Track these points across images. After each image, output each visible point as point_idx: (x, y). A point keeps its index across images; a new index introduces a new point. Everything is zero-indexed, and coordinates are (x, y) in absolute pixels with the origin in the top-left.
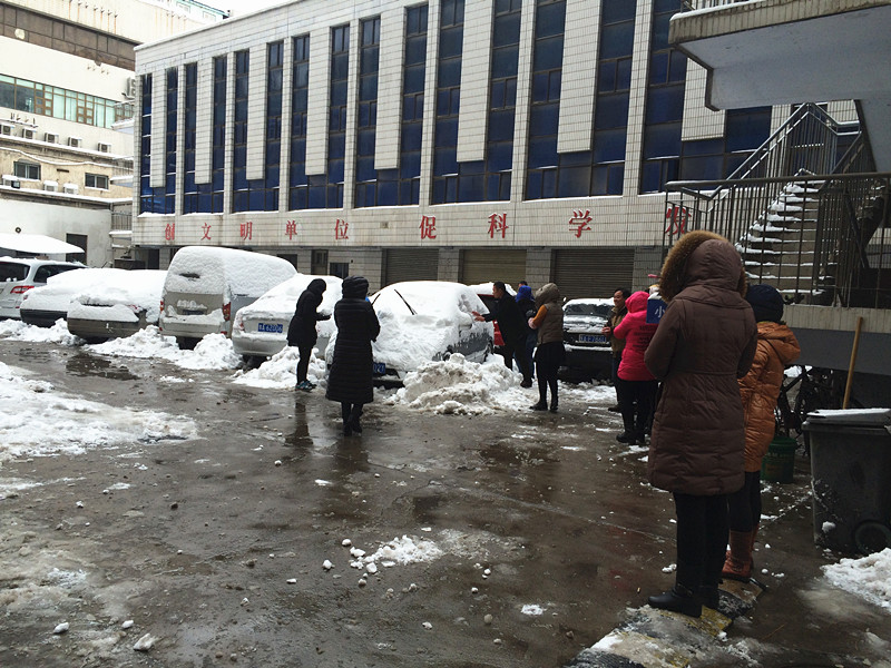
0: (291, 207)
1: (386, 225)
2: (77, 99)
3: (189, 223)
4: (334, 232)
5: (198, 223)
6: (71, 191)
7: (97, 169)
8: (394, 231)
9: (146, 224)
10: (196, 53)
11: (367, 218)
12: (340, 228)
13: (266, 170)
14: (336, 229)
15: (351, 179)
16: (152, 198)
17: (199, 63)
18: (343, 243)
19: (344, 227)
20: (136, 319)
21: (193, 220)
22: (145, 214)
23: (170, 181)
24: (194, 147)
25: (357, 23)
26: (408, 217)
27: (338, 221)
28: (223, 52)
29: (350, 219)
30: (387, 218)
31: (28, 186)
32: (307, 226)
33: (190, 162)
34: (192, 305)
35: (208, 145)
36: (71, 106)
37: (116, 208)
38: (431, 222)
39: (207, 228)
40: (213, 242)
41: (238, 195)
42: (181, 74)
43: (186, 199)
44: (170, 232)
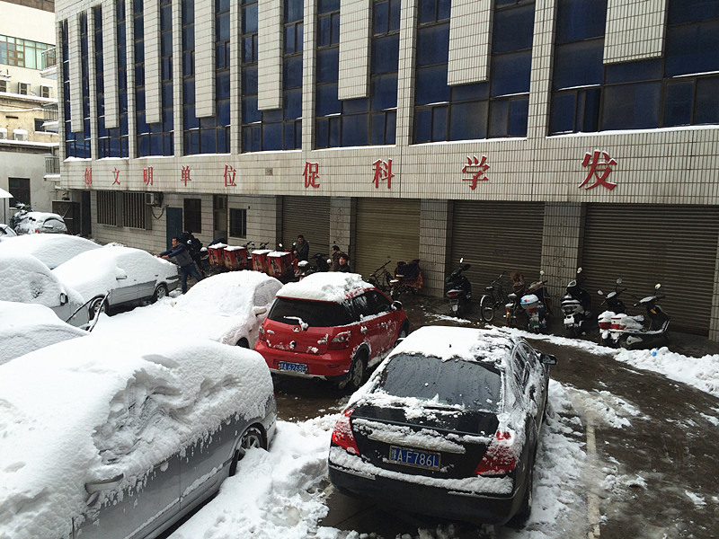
0: (186, 152)
1: (270, 172)
3: (103, 168)
4: (223, 179)
5: (109, 168)
6: (20, 137)
8: (279, 179)
9: (70, 169)
11: (253, 164)
12: (229, 175)
13: (163, 114)
14: (225, 176)
16: (75, 143)
17: (103, 5)
18: (233, 190)
19: (232, 174)
21: (106, 164)
22: (71, 159)
24: (103, 91)
26: (292, 163)
27: (227, 167)
29: (237, 165)
30: (271, 164)
32: (200, 172)
38: (314, 169)
39: (117, 172)
40: (122, 187)
41: (140, 139)
42: (90, 17)
43: (100, 144)
44: (88, 176)
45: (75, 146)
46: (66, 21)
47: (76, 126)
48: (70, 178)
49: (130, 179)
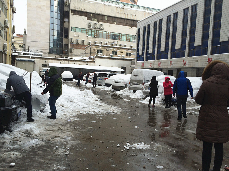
0: (171, 58)
1: (197, 61)
2: (126, 36)
4: (182, 64)
6: (123, 57)
7: (129, 52)
8: (200, 63)
9: (138, 64)
10: (150, 21)
11: (192, 60)
12: (184, 63)
13: (165, 49)
14: (183, 63)
15: (187, 49)
16: (139, 57)
17: (151, 24)
18: (185, 67)
19: (185, 62)
20: (125, 86)
21: (148, 62)
22: (138, 61)
23: (143, 53)
24: (149, 45)
25: (191, 7)
26: (204, 59)
27: (184, 61)
28: (156, 20)
29: (187, 60)
30: (197, 59)
31: (115, 56)
32: (175, 63)
33: (148, 48)
34: (136, 83)
35: (152, 44)
36: (125, 38)
37: (132, 60)
38: (211, 60)
39: (151, 64)
40: (152, 67)
41: (158, 56)
42: (147, 27)
43: (147, 57)
44: (143, 65)
46: (140, 28)
48: (137, 66)
49: (155, 65)
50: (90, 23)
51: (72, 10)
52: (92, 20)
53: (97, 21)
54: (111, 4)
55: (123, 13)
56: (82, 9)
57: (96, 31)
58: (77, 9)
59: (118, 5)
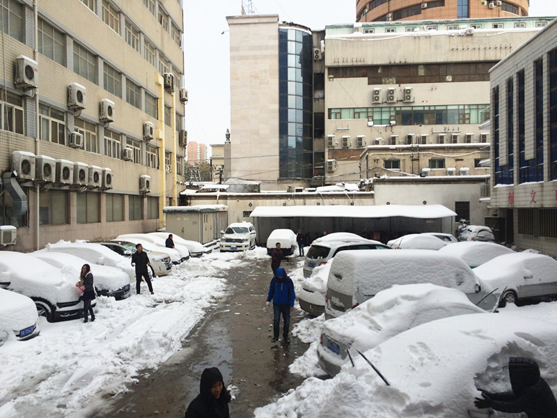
3: (522, 191)
5: (527, 191)
9: (498, 193)
10: (524, 62)
17: (526, 69)
21: (525, 188)
22: (499, 186)
28: (540, 55)
33: (522, 145)
34: (337, 301)
39: (533, 193)
40: (537, 205)
41: (553, 166)
42: (515, 80)
43: (521, 173)
44: (511, 198)
45: (502, 175)
47: (503, 160)
48: (498, 200)
49: (544, 198)
50: (377, 92)
51: (330, 69)
52: (381, 83)
53: (397, 83)
54: (433, 32)
55: (471, 47)
56: (354, 60)
57: (392, 109)
58: (341, 64)
59: (455, 28)
